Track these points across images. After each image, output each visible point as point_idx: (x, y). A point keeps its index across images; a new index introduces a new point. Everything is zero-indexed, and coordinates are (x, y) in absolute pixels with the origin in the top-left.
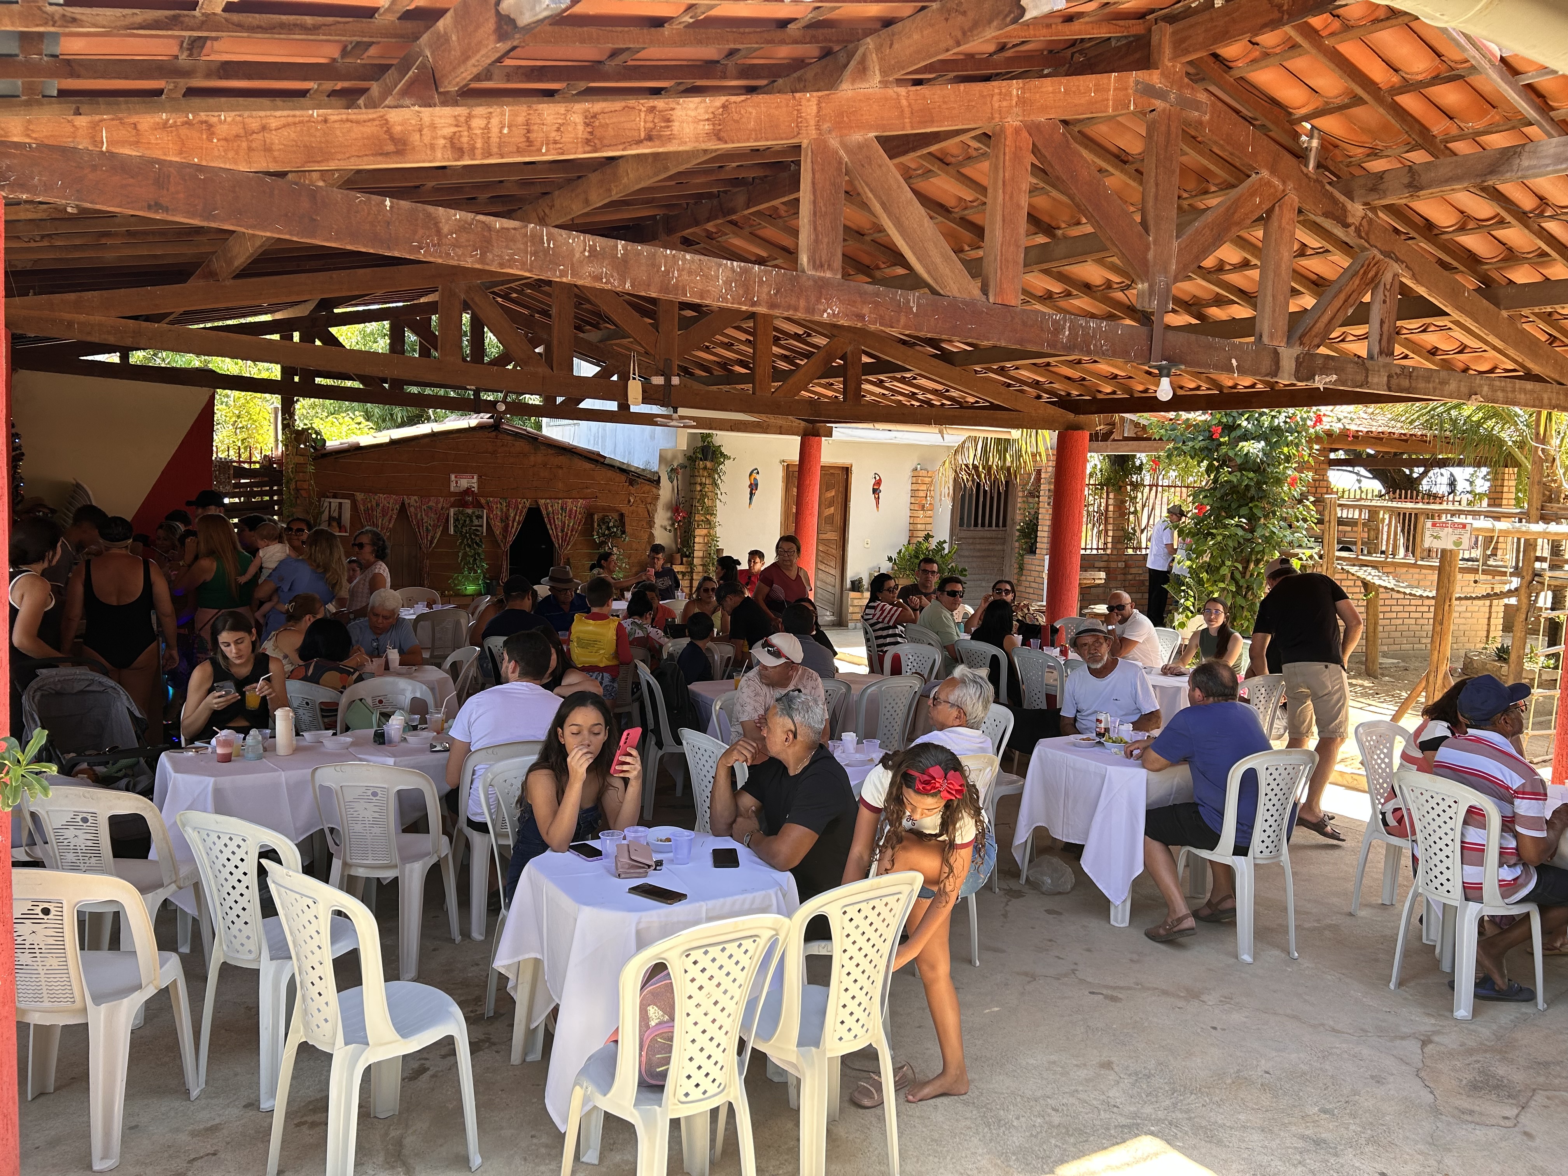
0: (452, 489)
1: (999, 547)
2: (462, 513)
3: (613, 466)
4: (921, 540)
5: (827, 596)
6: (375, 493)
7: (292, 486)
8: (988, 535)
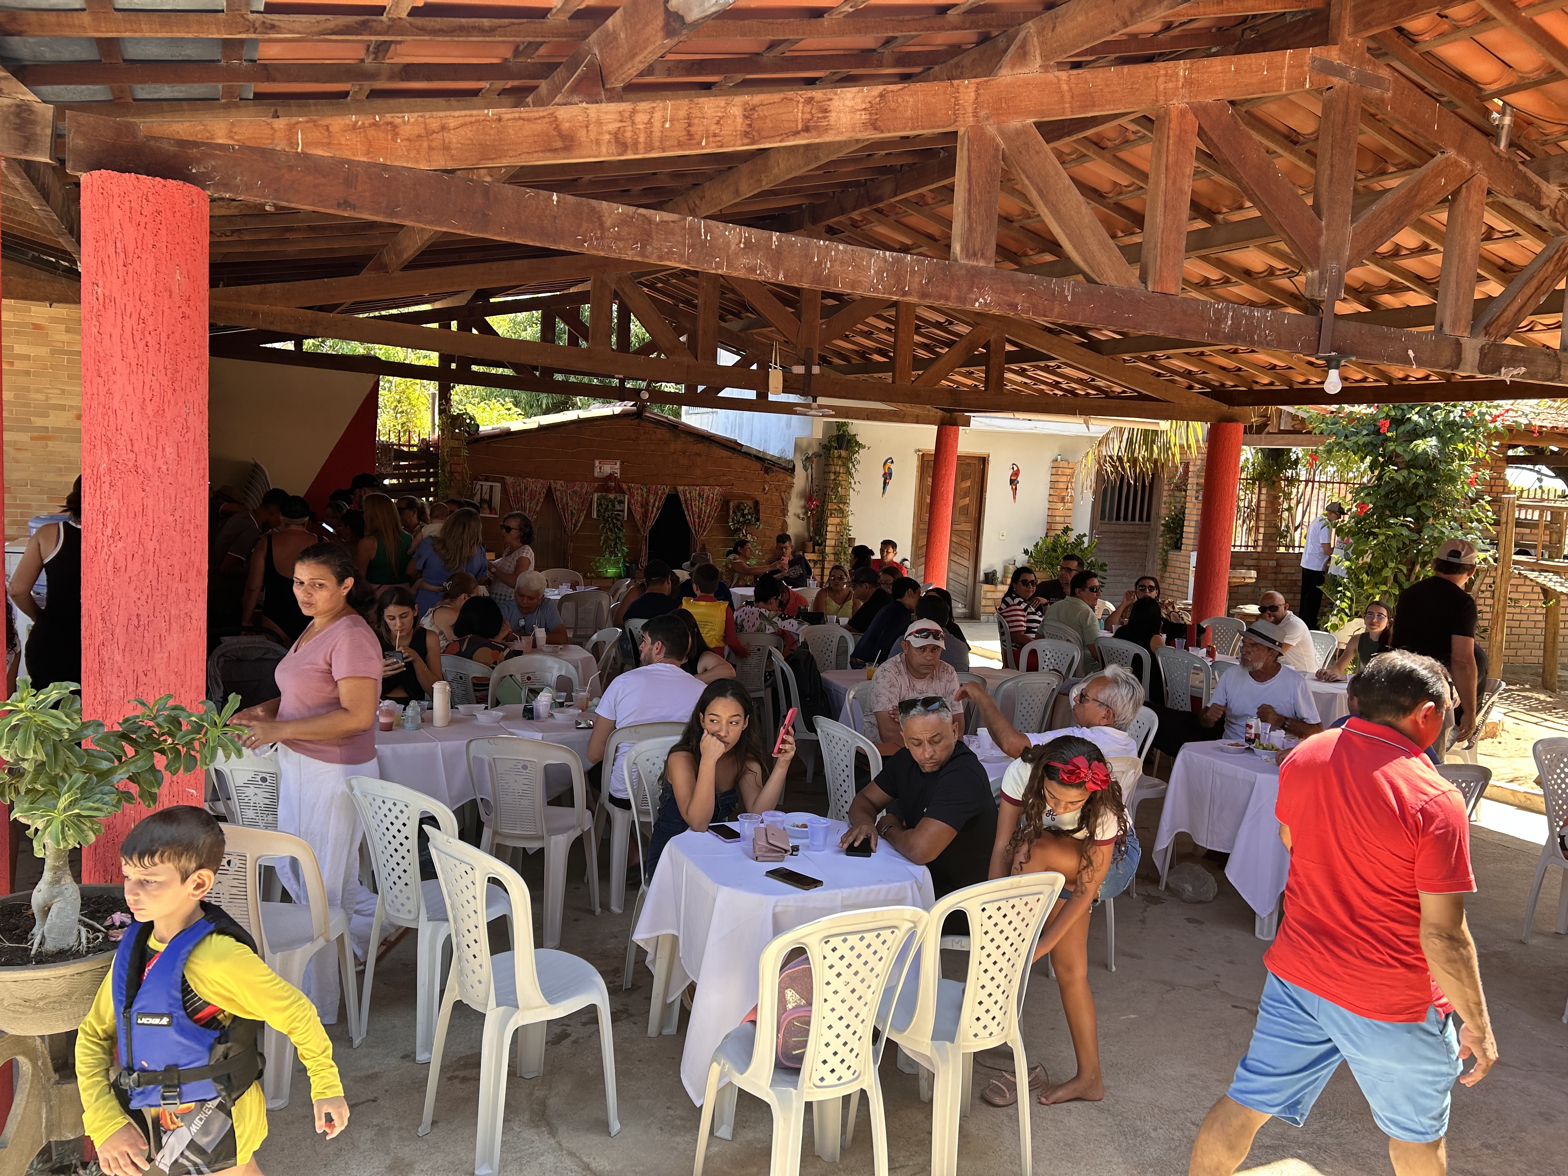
0: (596, 474)
1: (1142, 542)
2: (605, 498)
3: (749, 454)
4: (1059, 533)
5: (960, 587)
6: (524, 478)
7: (447, 469)
8: (1130, 528)
